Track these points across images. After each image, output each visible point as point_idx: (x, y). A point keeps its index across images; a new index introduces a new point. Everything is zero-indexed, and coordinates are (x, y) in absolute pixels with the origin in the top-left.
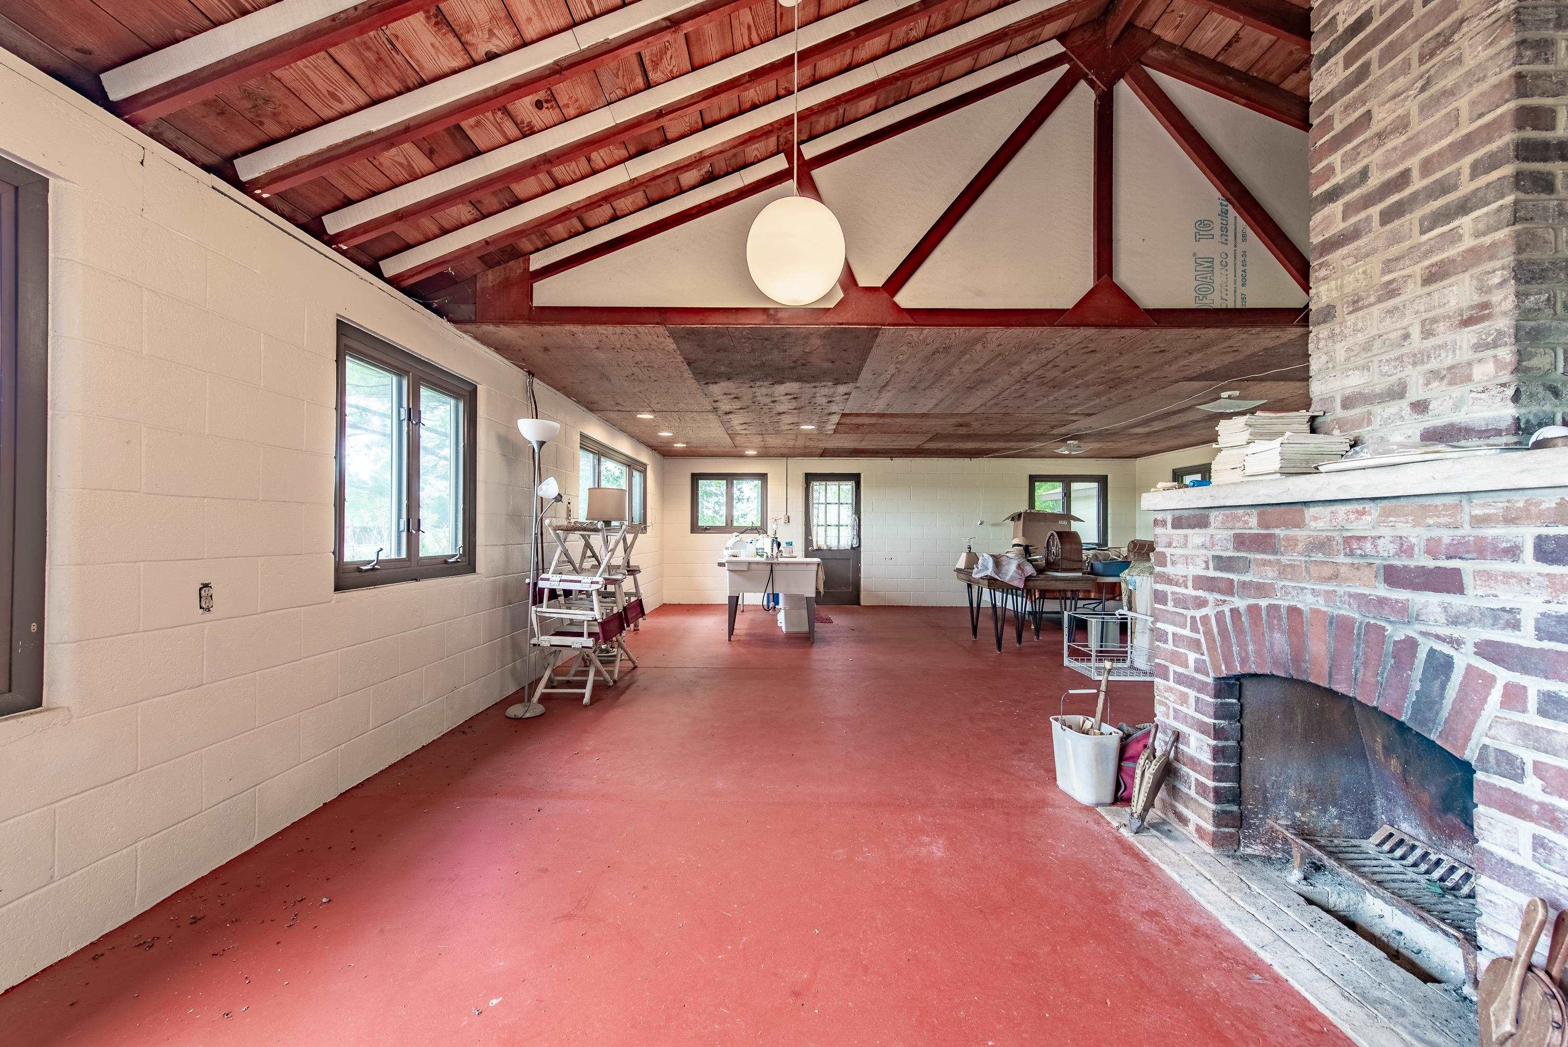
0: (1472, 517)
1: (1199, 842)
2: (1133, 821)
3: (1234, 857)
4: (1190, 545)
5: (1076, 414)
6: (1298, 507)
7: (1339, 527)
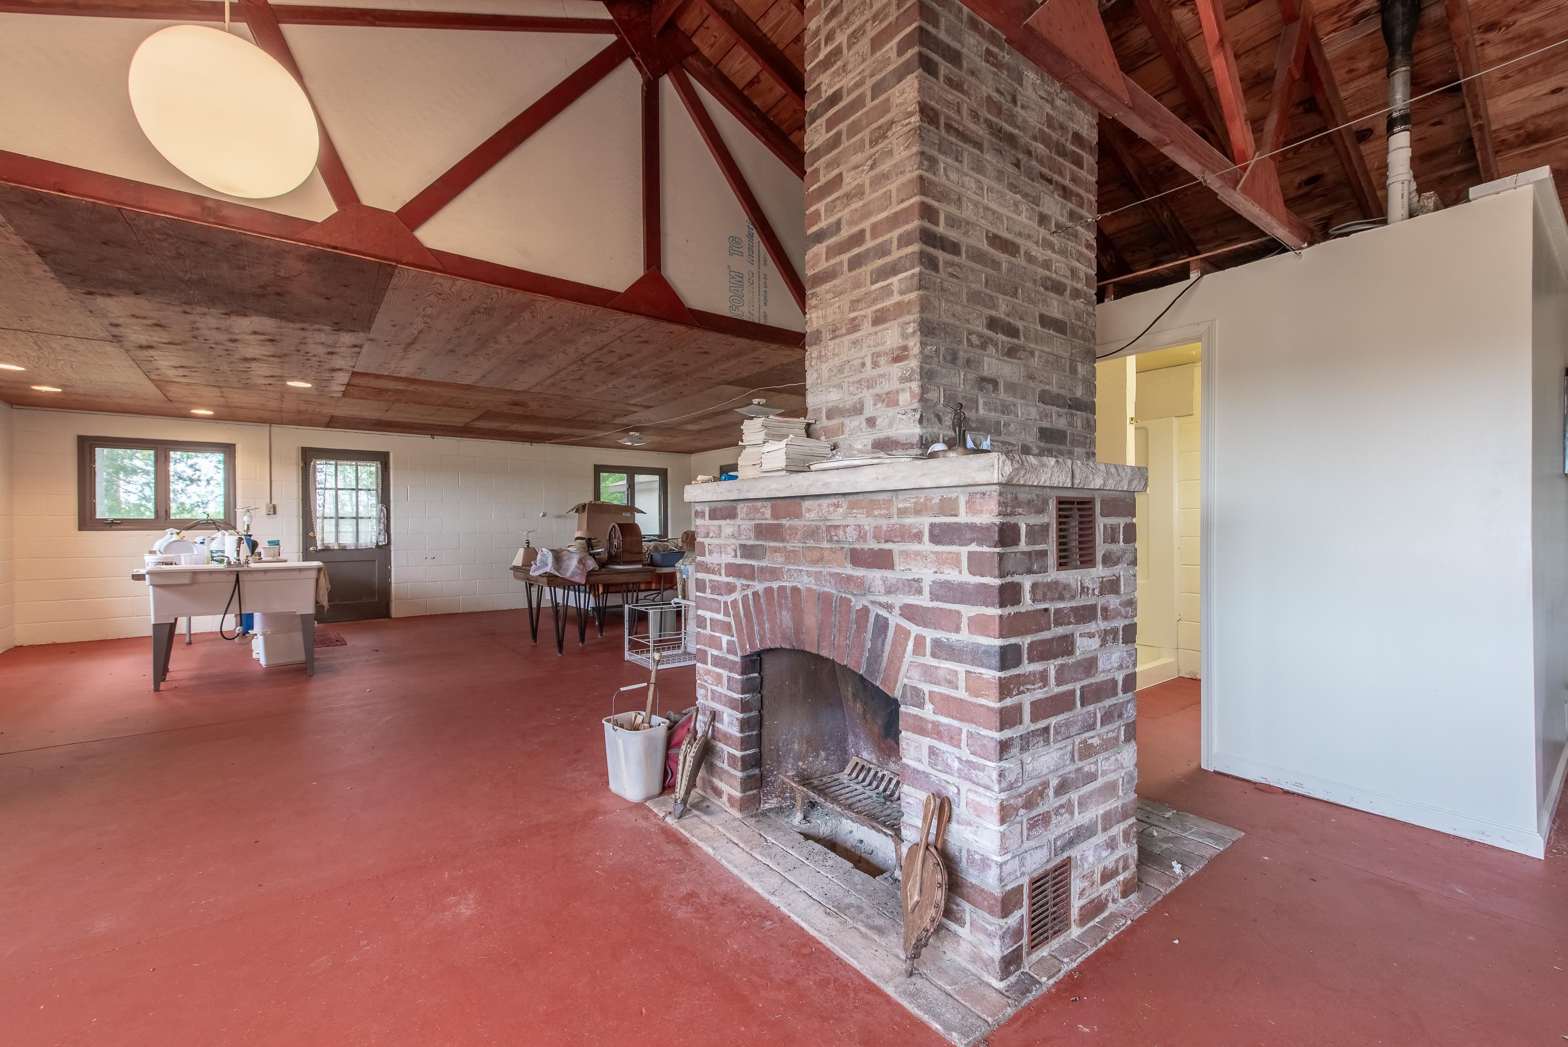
0: (899, 509)
1: (730, 810)
2: (676, 807)
3: (756, 815)
4: (723, 535)
5: (635, 405)
6: (798, 500)
7: (823, 518)
